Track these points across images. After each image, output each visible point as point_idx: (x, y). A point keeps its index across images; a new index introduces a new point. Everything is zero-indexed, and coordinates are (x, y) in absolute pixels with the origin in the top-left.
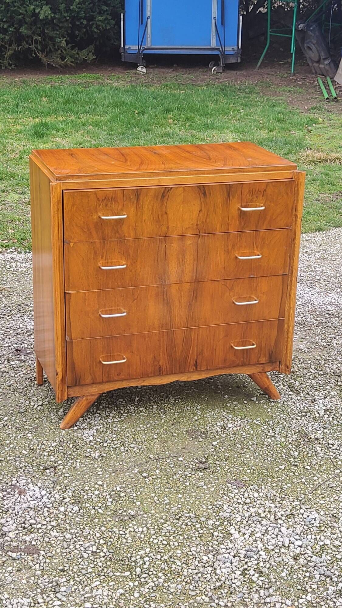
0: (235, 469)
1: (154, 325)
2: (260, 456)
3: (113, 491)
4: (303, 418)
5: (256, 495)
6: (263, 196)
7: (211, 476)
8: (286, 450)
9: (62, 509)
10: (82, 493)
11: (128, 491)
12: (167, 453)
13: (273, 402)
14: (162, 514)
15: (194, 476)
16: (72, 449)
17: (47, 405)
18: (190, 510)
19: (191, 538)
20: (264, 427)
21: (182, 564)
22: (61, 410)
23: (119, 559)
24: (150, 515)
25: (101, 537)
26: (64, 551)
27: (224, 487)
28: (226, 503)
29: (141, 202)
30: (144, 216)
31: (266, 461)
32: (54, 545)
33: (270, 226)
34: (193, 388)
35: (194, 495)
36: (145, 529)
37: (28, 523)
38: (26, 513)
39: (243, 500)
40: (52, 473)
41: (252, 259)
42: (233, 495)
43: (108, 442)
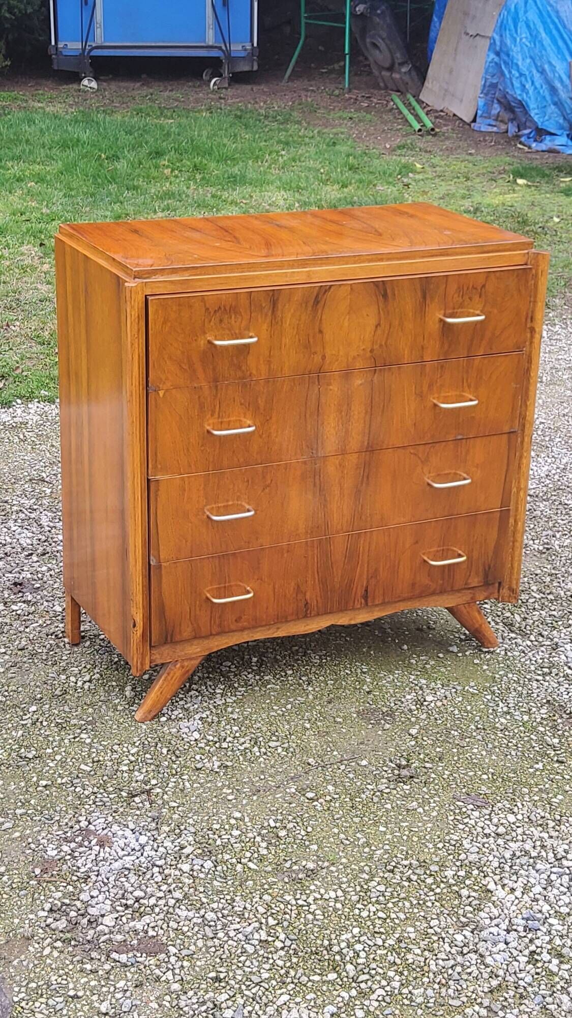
0: (461, 776)
1: (297, 530)
2: (497, 750)
3: (263, 827)
4: (547, 678)
5: (511, 818)
6: (480, 297)
7: (425, 789)
8: (535, 735)
9: (186, 867)
10: (210, 836)
11: (290, 825)
12: (335, 753)
13: (488, 652)
14: (362, 864)
15: (395, 792)
16: (169, 756)
17: (99, 680)
18: (407, 853)
19: (424, 903)
20: (487, 697)
21: (422, 952)
22: (128, 688)
23: (309, 950)
24: (341, 867)
25: (269, 914)
26: (210, 943)
27: (452, 808)
28: (465, 836)
29: (279, 313)
30: (283, 339)
31: (509, 757)
32: (189, 934)
33: (491, 349)
34: (344, 635)
35: (407, 826)
36: (340, 893)
37: (131, 896)
38: (123, 879)
39: (494, 830)
40: (145, 803)
41: (460, 408)
42: (472, 822)
43: (227, 740)
